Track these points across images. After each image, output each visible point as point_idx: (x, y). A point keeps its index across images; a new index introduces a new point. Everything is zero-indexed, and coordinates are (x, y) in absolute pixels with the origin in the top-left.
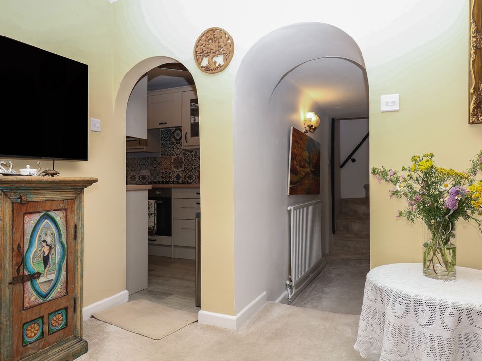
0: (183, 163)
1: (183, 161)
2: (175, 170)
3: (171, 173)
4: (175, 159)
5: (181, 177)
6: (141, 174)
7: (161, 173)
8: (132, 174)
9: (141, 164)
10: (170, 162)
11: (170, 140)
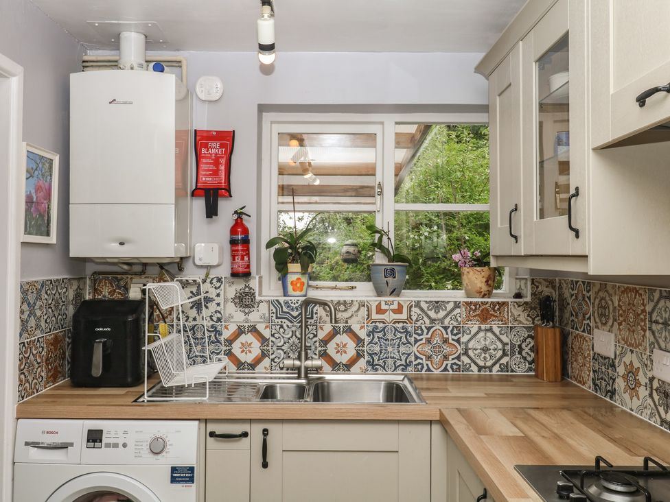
8: (628, 358)
9: (657, 322)
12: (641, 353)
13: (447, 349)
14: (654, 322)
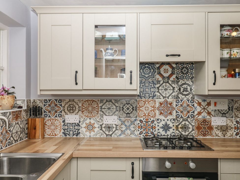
0: (174, 109)
1: (174, 106)
2: (162, 117)
3: (155, 122)
4: (161, 104)
5: (171, 128)
7: (139, 122)
8: (88, 121)
10: (152, 107)
11: (154, 78)
12: (96, 119)
14: (103, 109)
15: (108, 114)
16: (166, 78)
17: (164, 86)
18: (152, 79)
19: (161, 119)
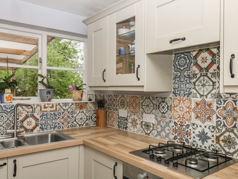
0: (214, 112)
1: (215, 108)
2: (198, 122)
3: (191, 127)
4: (197, 104)
5: (209, 138)
6: (144, 120)
7: (173, 124)
9: (144, 106)
10: (187, 108)
11: (190, 70)
12: (138, 115)
13: (69, 120)
14: (143, 105)
15: (147, 112)
16: (204, 70)
17: (202, 81)
18: (188, 72)
19: (197, 124)
